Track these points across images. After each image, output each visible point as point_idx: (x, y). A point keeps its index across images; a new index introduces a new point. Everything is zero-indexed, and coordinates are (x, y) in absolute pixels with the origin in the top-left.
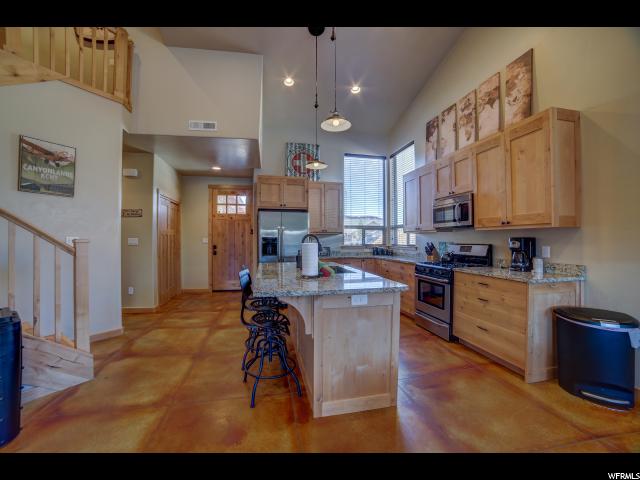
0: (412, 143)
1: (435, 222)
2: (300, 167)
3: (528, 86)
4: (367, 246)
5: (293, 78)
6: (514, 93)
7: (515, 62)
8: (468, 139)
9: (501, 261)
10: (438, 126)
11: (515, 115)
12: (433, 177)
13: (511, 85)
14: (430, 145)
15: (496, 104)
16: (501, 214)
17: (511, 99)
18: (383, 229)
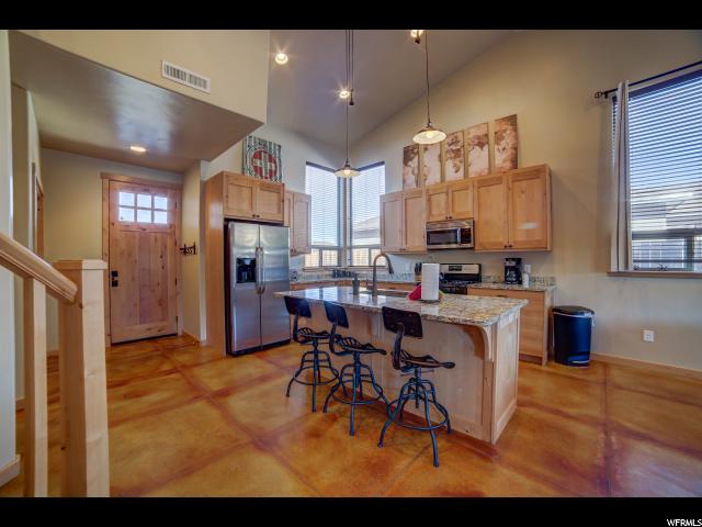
0: (382, 163)
1: (428, 243)
2: (261, 169)
3: (514, 141)
4: (326, 268)
5: (288, 53)
6: (503, 143)
7: (503, 119)
8: (456, 172)
9: (489, 277)
10: (418, 152)
11: (504, 161)
12: (423, 201)
13: (499, 137)
14: (409, 170)
15: (486, 148)
16: (502, 239)
17: (500, 147)
18: (338, 249)
